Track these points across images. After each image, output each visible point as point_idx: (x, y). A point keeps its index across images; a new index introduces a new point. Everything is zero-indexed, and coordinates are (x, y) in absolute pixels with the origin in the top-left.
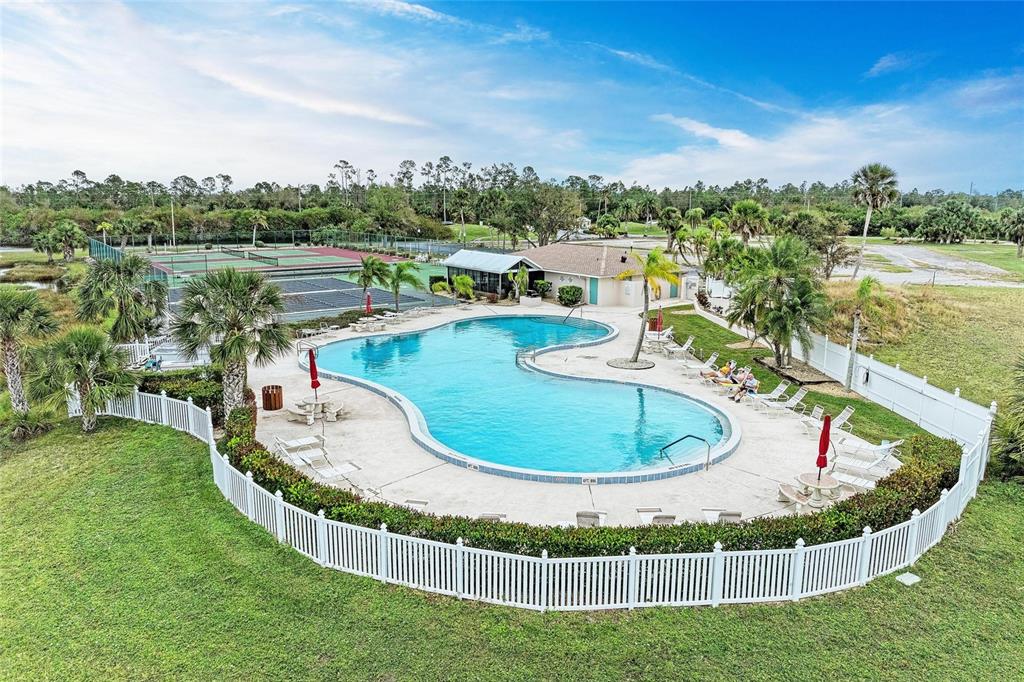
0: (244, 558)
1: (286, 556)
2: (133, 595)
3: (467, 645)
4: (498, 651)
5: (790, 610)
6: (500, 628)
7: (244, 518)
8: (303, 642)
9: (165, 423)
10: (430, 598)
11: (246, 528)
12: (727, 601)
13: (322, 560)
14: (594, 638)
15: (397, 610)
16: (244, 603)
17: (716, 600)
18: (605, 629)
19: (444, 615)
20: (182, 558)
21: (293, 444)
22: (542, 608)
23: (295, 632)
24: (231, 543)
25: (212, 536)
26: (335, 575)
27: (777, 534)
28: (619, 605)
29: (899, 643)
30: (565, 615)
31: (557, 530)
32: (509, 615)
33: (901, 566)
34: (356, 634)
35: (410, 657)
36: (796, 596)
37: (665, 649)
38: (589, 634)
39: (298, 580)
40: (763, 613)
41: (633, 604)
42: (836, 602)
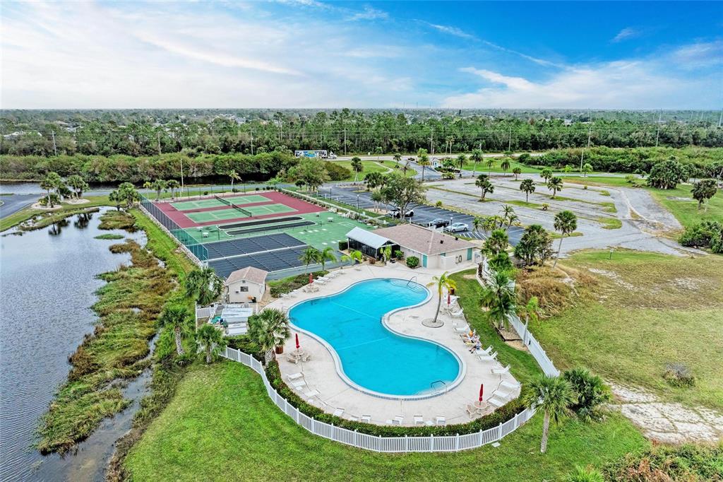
0: (288, 429)
1: (301, 429)
2: (258, 442)
3: (357, 462)
4: (366, 464)
5: (454, 455)
6: (367, 457)
7: (283, 413)
8: (311, 460)
9: (239, 361)
10: (347, 447)
11: (285, 418)
12: (435, 451)
13: (313, 432)
14: (393, 461)
15: (337, 450)
16: (292, 446)
17: (431, 451)
18: (397, 459)
19: (351, 452)
20: (269, 430)
21: (293, 377)
22: (379, 451)
23: (309, 456)
24: (282, 424)
25: (275, 421)
26: (317, 437)
27: (453, 430)
28: (402, 451)
29: (482, 466)
30: (386, 454)
31: (385, 427)
32: (369, 453)
33: (496, 440)
34: (326, 458)
35: (341, 465)
36: (457, 450)
37: (413, 465)
38: (392, 460)
39: (306, 439)
40: (444, 455)
41: (406, 451)
42: (470, 452)
